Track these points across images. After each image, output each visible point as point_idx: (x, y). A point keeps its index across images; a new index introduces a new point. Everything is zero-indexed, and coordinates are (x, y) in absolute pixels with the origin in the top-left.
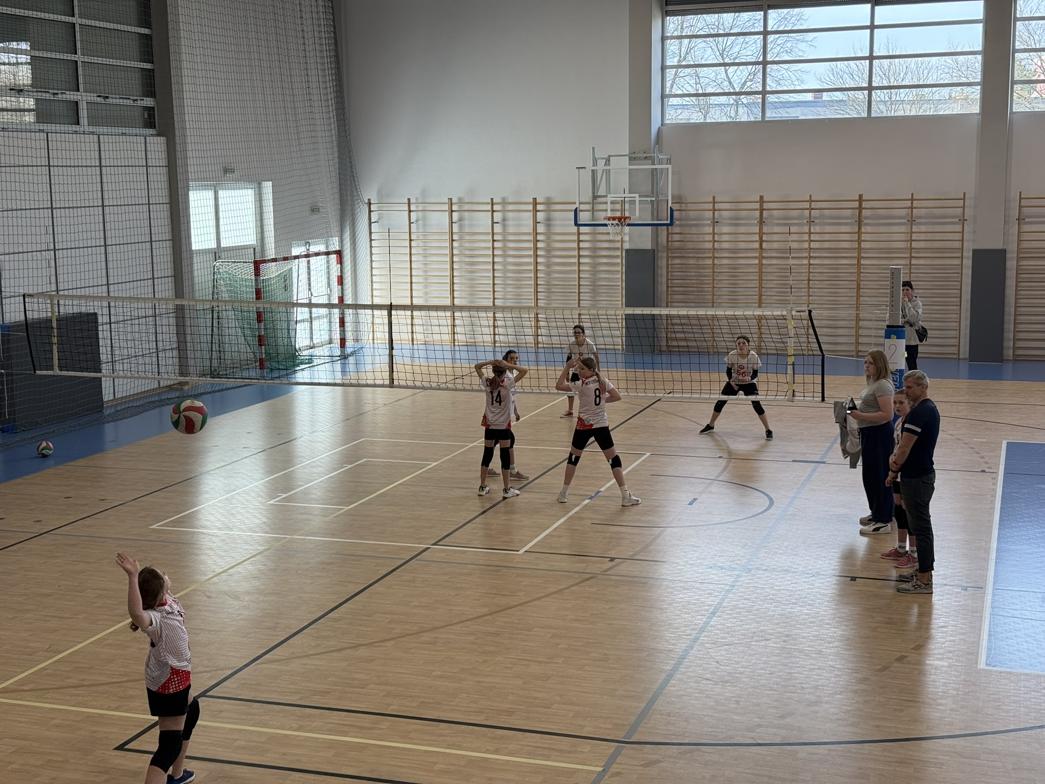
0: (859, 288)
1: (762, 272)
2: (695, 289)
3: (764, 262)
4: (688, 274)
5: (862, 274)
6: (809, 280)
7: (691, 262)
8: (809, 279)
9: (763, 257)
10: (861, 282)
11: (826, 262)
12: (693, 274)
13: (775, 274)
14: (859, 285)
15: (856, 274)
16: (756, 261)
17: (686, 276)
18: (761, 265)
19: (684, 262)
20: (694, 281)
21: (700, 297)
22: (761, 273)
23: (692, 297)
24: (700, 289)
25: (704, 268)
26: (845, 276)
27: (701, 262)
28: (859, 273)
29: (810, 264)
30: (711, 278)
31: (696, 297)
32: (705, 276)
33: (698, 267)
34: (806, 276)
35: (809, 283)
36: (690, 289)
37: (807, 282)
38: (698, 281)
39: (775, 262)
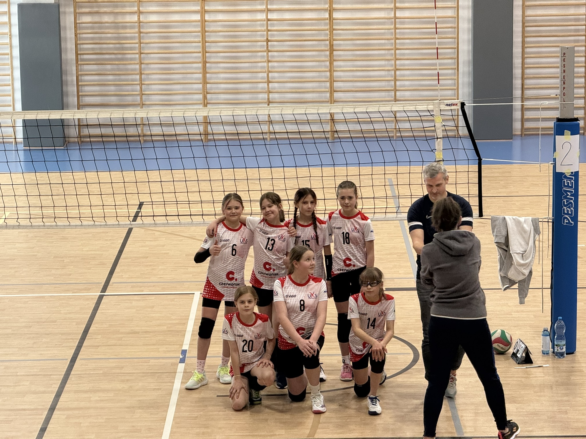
0: (332, 49)
1: (206, 32)
2: (113, 56)
3: (207, 17)
4: (103, 35)
5: (334, 32)
6: (268, 41)
7: (106, 19)
8: (267, 39)
9: (206, 12)
10: (335, 42)
11: (287, 16)
12: (109, 35)
13: (221, 33)
14: (331, 46)
15: (328, 32)
16: (197, 17)
17: (101, 38)
18: (203, 21)
19: (96, 19)
20: (111, 46)
21: (121, 67)
22: (204, 31)
23: (109, 67)
24: (120, 56)
25: (125, 28)
26: (312, 35)
27: (120, 19)
28: (332, 30)
29: (269, 20)
30: (137, 41)
31: (115, 67)
32: (126, 38)
33: (116, 26)
34: (262, 36)
35: (267, 44)
36: (107, 56)
37: (265, 43)
38: (118, 46)
39: (220, 17)
